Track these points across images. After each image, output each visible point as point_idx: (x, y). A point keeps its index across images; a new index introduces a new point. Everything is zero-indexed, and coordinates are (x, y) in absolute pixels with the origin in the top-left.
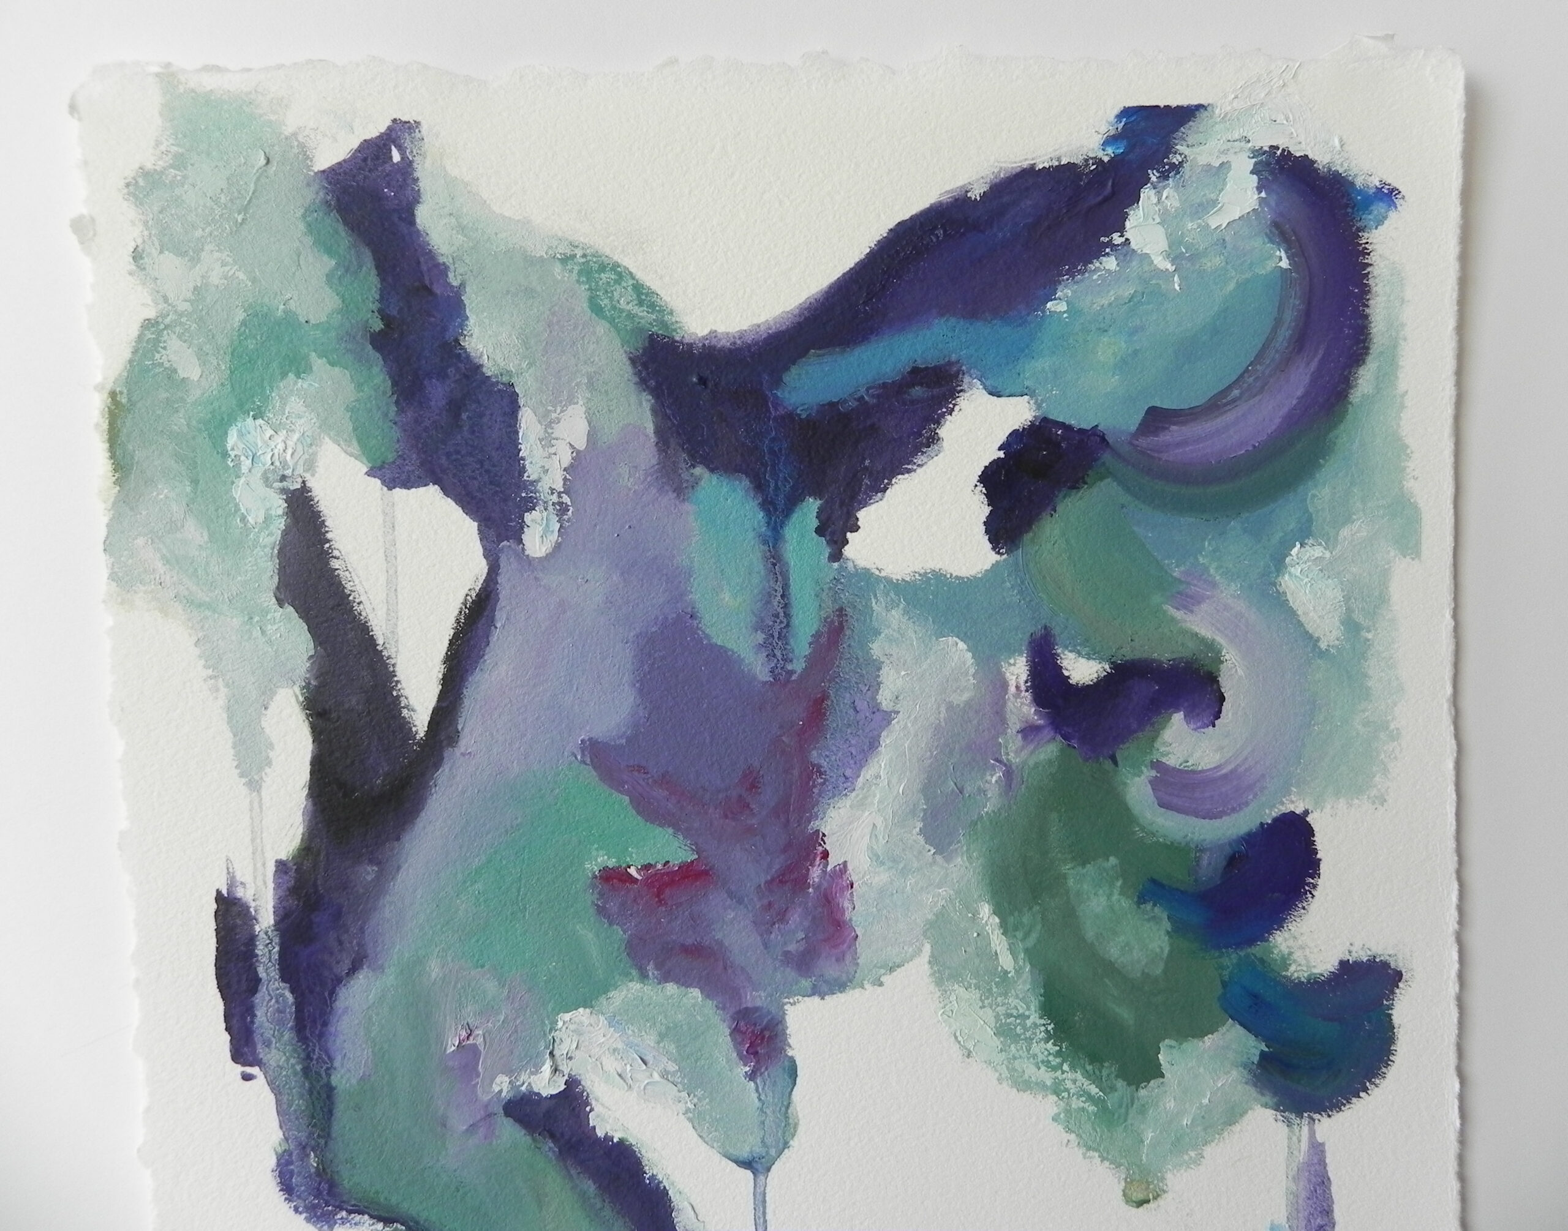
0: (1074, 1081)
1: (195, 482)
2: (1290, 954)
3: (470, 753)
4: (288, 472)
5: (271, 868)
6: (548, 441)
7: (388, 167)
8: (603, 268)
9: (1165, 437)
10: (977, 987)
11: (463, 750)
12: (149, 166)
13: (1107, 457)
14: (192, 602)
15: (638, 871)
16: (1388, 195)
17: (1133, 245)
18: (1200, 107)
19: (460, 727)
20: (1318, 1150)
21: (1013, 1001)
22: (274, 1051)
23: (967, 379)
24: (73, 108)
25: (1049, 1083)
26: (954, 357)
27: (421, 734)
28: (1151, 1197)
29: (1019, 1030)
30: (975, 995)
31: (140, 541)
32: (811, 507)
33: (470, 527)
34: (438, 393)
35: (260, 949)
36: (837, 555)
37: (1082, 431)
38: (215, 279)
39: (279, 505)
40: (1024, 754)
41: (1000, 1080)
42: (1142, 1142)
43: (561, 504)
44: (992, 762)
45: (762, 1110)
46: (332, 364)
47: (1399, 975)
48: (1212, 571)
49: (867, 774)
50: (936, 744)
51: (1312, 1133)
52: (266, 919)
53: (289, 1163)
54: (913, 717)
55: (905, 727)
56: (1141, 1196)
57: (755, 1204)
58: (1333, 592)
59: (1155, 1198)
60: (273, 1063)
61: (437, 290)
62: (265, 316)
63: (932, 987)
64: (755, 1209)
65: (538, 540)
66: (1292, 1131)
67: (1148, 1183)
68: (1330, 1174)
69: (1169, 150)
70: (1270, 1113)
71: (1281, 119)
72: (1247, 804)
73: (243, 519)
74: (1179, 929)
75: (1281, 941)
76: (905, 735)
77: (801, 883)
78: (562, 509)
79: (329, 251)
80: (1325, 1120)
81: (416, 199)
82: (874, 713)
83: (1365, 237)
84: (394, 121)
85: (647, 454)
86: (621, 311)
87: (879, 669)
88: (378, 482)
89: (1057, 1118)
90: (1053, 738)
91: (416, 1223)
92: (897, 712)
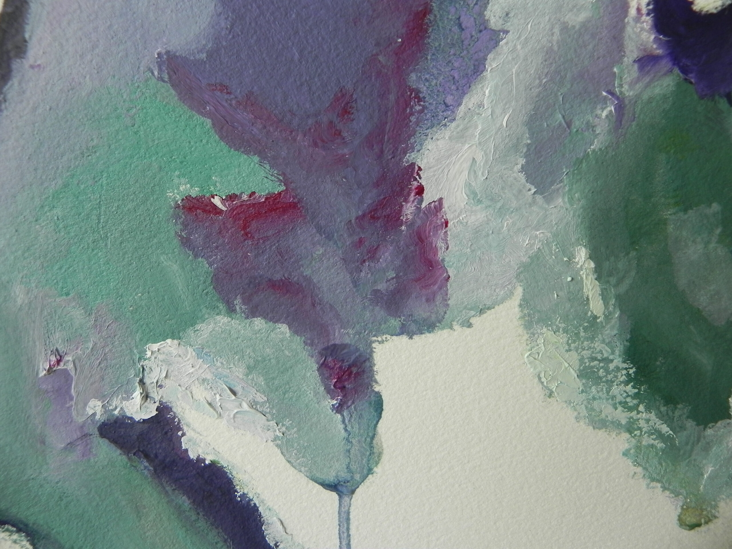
0: (648, 421)
3: (39, 66)
10: (566, 331)
11: (31, 61)
15: (223, 201)
19: (27, 36)
21: (598, 345)
25: (624, 422)
28: (703, 521)
29: (601, 373)
30: (562, 338)
40: (639, 86)
41: (578, 419)
42: (702, 475)
44: (604, 94)
45: (347, 440)
49: (469, 102)
50: (546, 71)
54: (523, 38)
55: (514, 49)
56: (694, 521)
57: (339, 521)
59: (706, 523)
63: (521, 330)
64: (339, 525)
67: (702, 510)
76: (513, 59)
77: (395, 219)
82: (481, 31)
89: (626, 454)
90: (671, 71)
91: (26, 525)
92: (507, 32)
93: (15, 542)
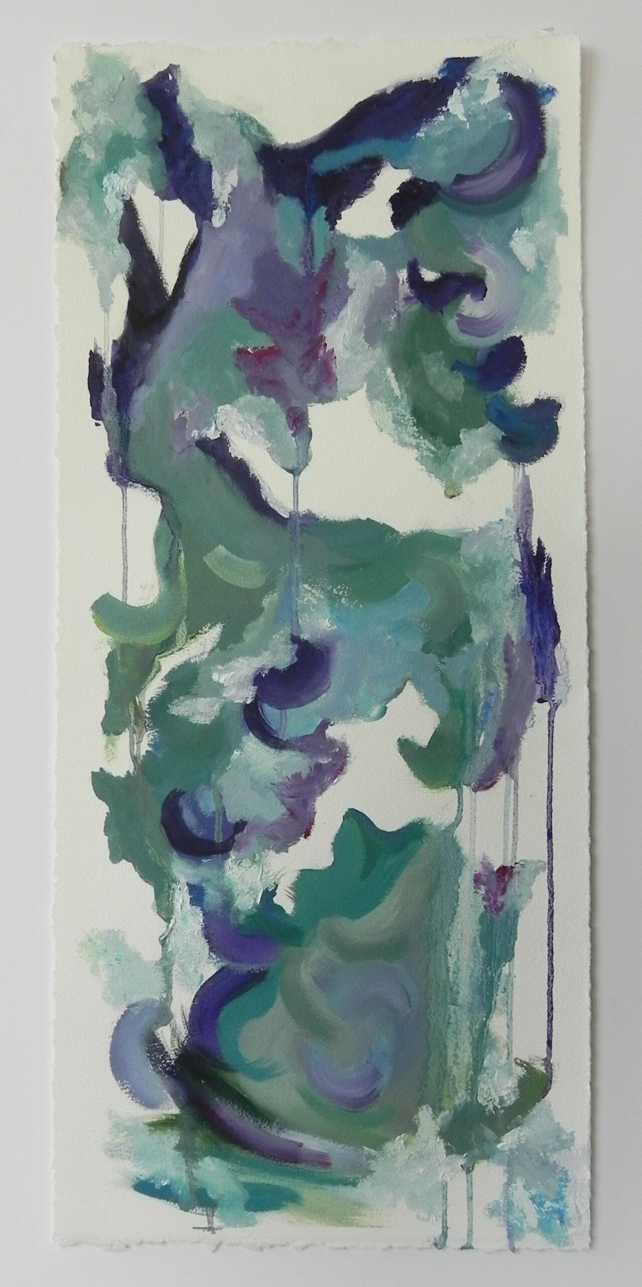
0: (425, 444)
1: (90, 196)
2: (514, 395)
3: (188, 302)
4: (125, 194)
5: (111, 343)
6: (222, 183)
7: (167, 81)
8: (246, 118)
9: (463, 186)
10: (385, 402)
11: (186, 300)
12: (80, 80)
13: (440, 193)
14: (87, 241)
15: (252, 350)
16: (551, 91)
17: (450, 111)
18: (476, 58)
19: (185, 292)
20: (526, 478)
21: (400, 409)
22: (108, 415)
23: (385, 162)
24: (54, 59)
25: (414, 444)
26: (380, 154)
27: (170, 294)
28: (456, 495)
29: (402, 421)
30: (384, 405)
31: (69, 217)
32: (323, 210)
33: (192, 215)
34: (182, 164)
35: (105, 375)
36: (333, 228)
37: (430, 183)
38: (102, 122)
39: (121, 205)
40: (406, 308)
41: (394, 442)
42: (453, 471)
43: (227, 207)
44: (392, 310)
45: (297, 449)
46: (144, 153)
47: (560, 406)
48: (482, 239)
49: (342, 313)
50: (370, 302)
51: (524, 471)
52: (108, 363)
53: (112, 460)
54: (361, 291)
55: (358, 295)
56: (451, 494)
57: (294, 484)
58: (532, 249)
59: (458, 495)
60: (107, 420)
61: (184, 126)
62: (120, 136)
63: (367, 401)
64: (294, 486)
65: (217, 220)
66: (515, 470)
67: (455, 489)
68: (532, 489)
69: (464, 74)
70: (506, 462)
71: (508, 61)
72: (496, 332)
73: (108, 210)
74: (468, 382)
75: (511, 389)
76: (358, 299)
77: (316, 356)
78: (227, 209)
79: (144, 112)
80: (529, 466)
81: (177, 93)
82: (346, 289)
83: (543, 108)
84: (170, 65)
85: (260, 188)
86: (252, 134)
87: (348, 272)
88: (158, 198)
89: (417, 459)
90: (418, 302)
91: (159, 488)
92: (355, 290)
93: (153, 496)
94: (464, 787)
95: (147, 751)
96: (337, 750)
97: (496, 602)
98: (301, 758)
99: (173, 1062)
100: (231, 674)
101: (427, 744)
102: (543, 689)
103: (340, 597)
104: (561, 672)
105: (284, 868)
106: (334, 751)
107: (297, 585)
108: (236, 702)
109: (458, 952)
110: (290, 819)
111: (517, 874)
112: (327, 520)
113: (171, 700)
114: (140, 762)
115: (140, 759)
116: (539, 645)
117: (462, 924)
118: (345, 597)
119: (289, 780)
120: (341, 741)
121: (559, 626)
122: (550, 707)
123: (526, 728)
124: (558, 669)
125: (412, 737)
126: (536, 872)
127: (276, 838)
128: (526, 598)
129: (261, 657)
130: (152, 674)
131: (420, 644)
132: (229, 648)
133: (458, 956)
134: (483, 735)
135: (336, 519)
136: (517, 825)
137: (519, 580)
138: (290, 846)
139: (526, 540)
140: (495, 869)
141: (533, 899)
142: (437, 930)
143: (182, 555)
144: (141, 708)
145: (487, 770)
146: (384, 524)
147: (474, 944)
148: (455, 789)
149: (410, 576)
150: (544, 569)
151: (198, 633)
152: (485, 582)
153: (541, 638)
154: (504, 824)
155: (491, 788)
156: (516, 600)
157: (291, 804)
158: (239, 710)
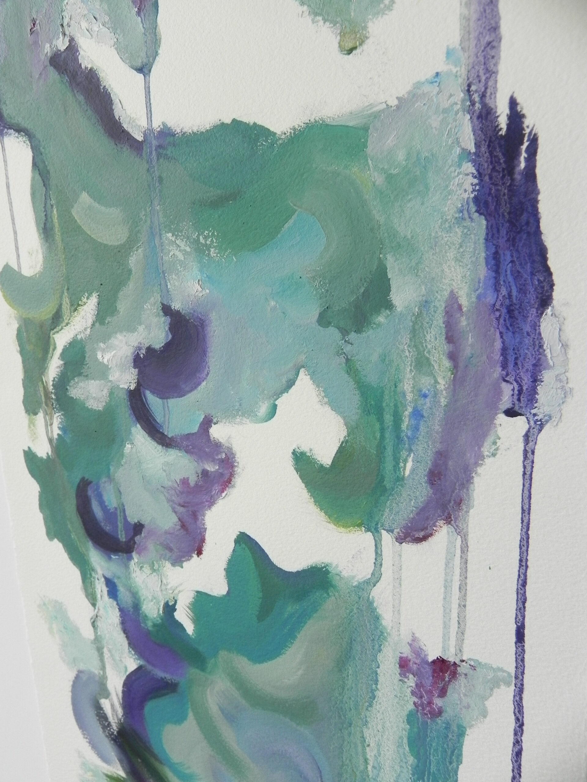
45: (145, 34)
59: (361, 45)
67: (356, 33)
91: (27, 131)
93: (25, 142)
94: (384, 532)
95: (58, 435)
96: (224, 456)
97: (430, 235)
98: (187, 461)
99: (115, 733)
100: (113, 353)
101: (330, 463)
102: (516, 392)
103: (208, 247)
104: (551, 363)
105: (181, 584)
106: (220, 457)
107: (160, 235)
108: (121, 386)
109: (379, 745)
110: (182, 531)
111: (463, 676)
112: (184, 133)
113: (69, 381)
114: (54, 445)
115: (54, 442)
116: (510, 311)
117: (383, 713)
118: (214, 247)
119: (178, 485)
120: (227, 445)
121: (550, 274)
122: (527, 426)
123: (482, 458)
124: (545, 356)
125: (311, 450)
126: (495, 683)
127: (171, 550)
128: (484, 222)
129: (137, 333)
130: (51, 352)
131: (314, 313)
132: (107, 322)
133: (379, 750)
134: (410, 460)
135: (195, 131)
136: (465, 606)
137: (470, 189)
138: (184, 561)
139: (484, 105)
140: (431, 659)
141: (488, 718)
142: (351, 709)
143: (55, 210)
144: (48, 389)
145: (418, 514)
146: (255, 124)
147: (400, 745)
148: (369, 534)
149: (295, 205)
150: (522, 159)
151: (79, 305)
152: (410, 200)
153: (514, 297)
154: (445, 599)
155: (424, 542)
156: (465, 227)
157: (181, 513)
158: (125, 397)
